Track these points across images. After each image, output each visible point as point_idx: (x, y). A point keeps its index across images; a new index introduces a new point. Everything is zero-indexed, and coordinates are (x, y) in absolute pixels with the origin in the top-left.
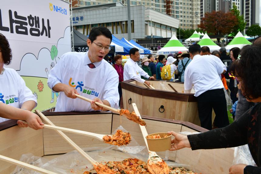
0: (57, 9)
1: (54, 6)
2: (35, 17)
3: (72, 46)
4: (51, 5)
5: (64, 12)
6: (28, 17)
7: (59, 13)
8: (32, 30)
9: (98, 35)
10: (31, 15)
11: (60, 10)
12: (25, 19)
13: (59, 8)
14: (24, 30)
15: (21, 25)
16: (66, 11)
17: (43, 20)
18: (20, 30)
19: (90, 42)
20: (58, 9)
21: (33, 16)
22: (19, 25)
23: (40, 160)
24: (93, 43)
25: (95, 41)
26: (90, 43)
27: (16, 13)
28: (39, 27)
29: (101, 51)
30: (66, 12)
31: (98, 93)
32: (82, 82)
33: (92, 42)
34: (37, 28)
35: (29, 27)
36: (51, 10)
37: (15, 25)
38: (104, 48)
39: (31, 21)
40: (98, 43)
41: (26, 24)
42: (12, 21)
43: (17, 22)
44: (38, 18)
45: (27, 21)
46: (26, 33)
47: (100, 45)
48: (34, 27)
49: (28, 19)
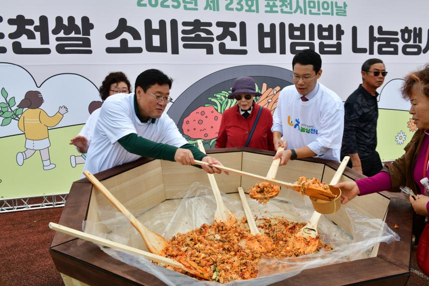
2: (415, 29)
6: (402, 31)
10: (406, 28)
12: (396, 33)
14: (392, 49)
15: (388, 43)
18: (384, 49)
21: (411, 28)
22: (384, 43)
27: (380, 28)
28: (420, 42)
35: (401, 44)
37: (376, 44)
39: (406, 35)
41: (397, 40)
42: (372, 39)
44: (420, 29)
45: (399, 36)
46: (395, 52)
48: (411, 43)
49: (400, 34)
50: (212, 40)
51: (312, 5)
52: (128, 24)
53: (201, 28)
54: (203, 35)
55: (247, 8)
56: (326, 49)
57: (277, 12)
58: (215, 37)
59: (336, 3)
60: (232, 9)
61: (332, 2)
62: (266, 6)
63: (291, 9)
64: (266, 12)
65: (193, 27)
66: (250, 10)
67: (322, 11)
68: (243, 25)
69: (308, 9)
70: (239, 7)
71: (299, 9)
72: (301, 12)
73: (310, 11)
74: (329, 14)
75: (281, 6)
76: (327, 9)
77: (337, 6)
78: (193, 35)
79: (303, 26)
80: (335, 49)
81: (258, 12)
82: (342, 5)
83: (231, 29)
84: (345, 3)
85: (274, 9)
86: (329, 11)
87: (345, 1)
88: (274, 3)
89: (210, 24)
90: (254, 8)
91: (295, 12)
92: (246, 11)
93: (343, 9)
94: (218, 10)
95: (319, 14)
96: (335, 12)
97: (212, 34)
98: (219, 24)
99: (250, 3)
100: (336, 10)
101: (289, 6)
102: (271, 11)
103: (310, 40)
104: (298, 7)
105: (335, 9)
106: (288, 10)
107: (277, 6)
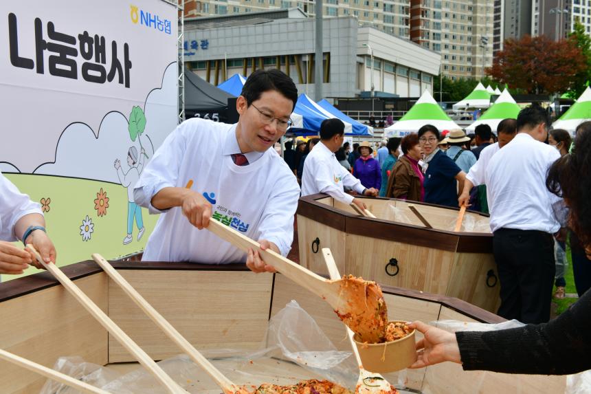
0: (148, 20)
1: (142, 13)
2: (97, 36)
3: (180, 110)
4: (134, 9)
5: (164, 27)
6: (80, 36)
7: (152, 28)
8: (86, 67)
9: (265, 88)
10: (86, 33)
11: (154, 21)
12: (72, 40)
13: (152, 18)
14: (68, 68)
15: (63, 56)
16: (169, 25)
17: (114, 44)
18: (58, 66)
19: (243, 104)
20: (151, 20)
21: (91, 35)
22: (58, 54)
23: (99, 373)
24: (252, 107)
25: (256, 103)
26: (245, 107)
27: (51, 25)
28: (104, 62)
29: (267, 128)
30: (168, 28)
31: (248, 225)
32: (213, 195)
33: (249, 104)
34: (100, 64)
35: (80, 61)
36: (135, 22)
37: (47, 54)
38: (275, 121)
39: (86, 45)
40: (264, 108)
41: (74, 53)
42: (41, 45)
43: (52, 47)
44: (103, 38)
45: (77, 46)
46: (73, 75)
47: (268, 113)
48: (93, 61)
49: (78, 42)
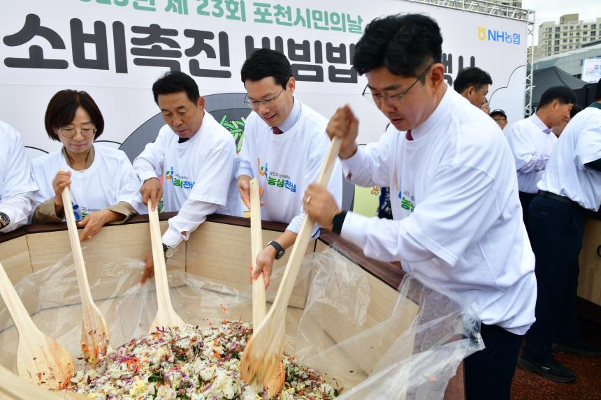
0: (495, 36)
1: (489, 31)
4: (481, 30)
5: (513, 39)
11: (503, 36)
13: (500, 34)
16: (519, 37)
17: (461, 58)
20: (498, 36)
28: (450, 71)
30: (517, 40)
31: (295, 186)
34: (447, 74)
36: (483, 39)
44: (450, 55)
50: (178, 55)
51: (317, 16)
52: (42, 24)
53: (162, 36)
54: (165, 47)
55: (229, 14)
56: (337, 76)
57: (271, 22)
58: (182, 50)
59: (349, 16)
60: (207, 14)
61: (343, 15)
62: (255, 13)
63: (290, 19)
64: (256, 20)
65: (148, 35)
66: (232, 17)
67: (331, 25)
68: (223, 37)
69: (312, 22)
70: (217, 11)
71: (301, 21)
72: (304, 25)
73: (316, 24)
74: (340, 29)
75: (276, 15)
76: (337, 23)
77: (349, 20)
78: (149, 47)
79: (306, 43)
80: (349, 76)
81: (244, 20)
82: (357, 20)
83: (206, 41)
84: (359, 17)
85: (267, 18)
86: (340, 25)
87: (360, 15)
88: (266, 10)
89: (175, 33)
90: (238, 14)
91: (296, 23)
92: (228, 17)
93: (357, 24)
94: (186, 13)
95: (327, 29)
96: (347, 27)
97: (179, 47)
98: (188, 33)
99: (232, 7)
100: (350, 25)
101: (286, 15)
102: (263, 20)
103: (316, 62)
104: (299, 17)
105: (347, 23)
106: (285, 20)
107: (270, 15)
